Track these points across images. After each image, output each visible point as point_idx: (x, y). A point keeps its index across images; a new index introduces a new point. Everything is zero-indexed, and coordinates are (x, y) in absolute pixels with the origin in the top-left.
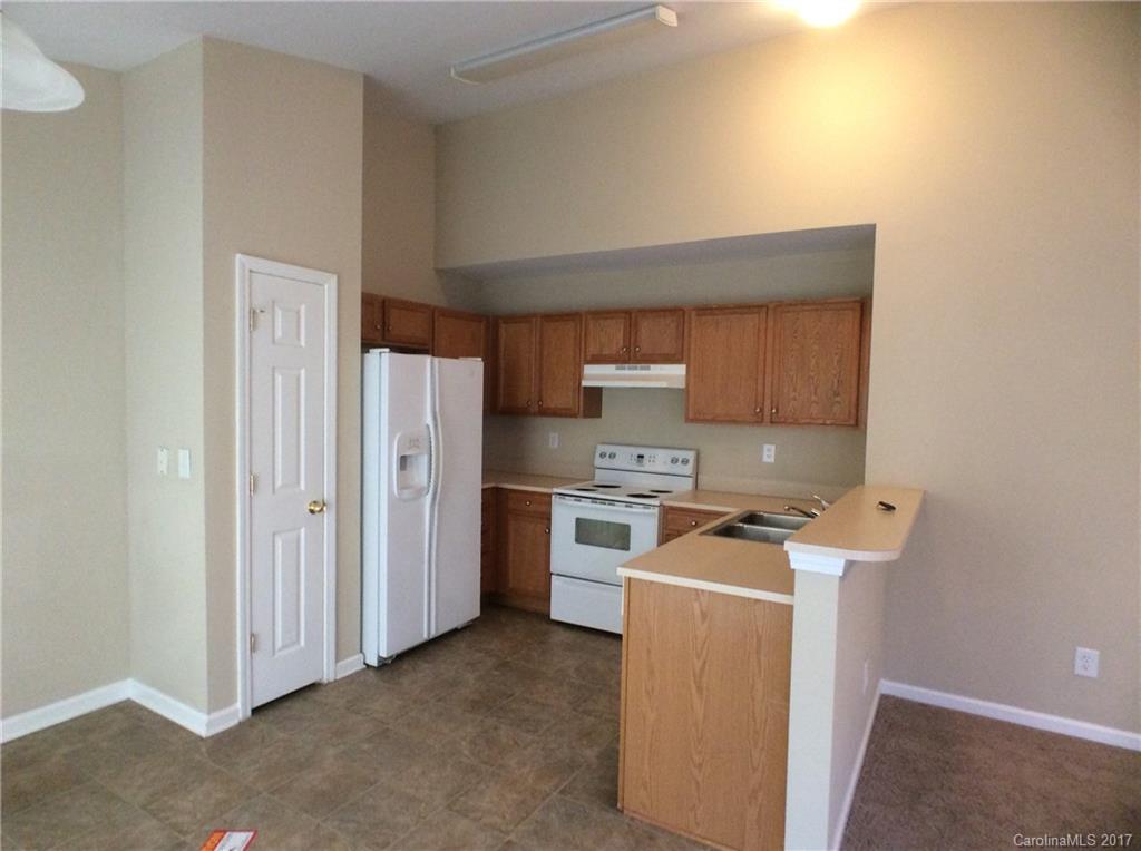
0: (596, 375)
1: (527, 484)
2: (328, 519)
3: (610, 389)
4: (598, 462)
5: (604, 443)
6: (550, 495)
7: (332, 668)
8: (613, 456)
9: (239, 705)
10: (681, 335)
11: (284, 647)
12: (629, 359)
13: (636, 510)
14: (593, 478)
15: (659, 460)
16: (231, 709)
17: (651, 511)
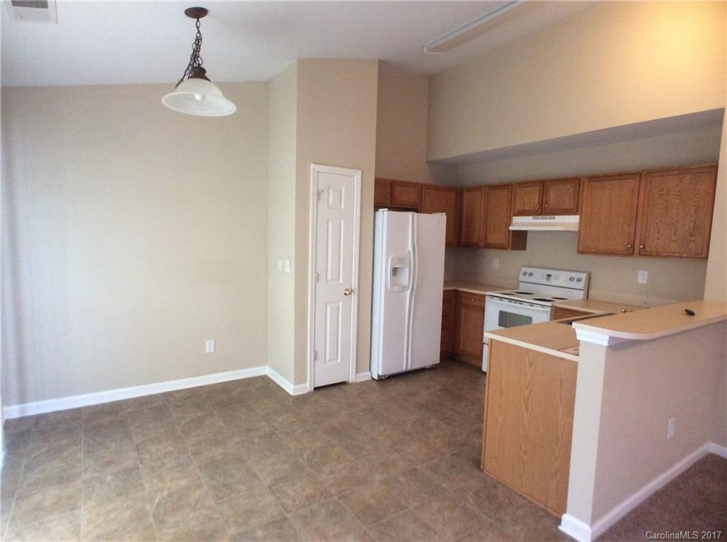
0: (520, 223)
1: (472, 289)
2: (354, 298)
3: (532, 231)
4: (522, 278)
5: (525, 266)
6: (485, 296)
7: (354, 376)
8: (531, 274)
9: (308, 384)
10: (577, 196)
11: (330, 360)
12: (542, 212)
13: (536, 308)
14: (518, 288)
15: (562, 278)
16: (304, 385)
17: (545, 309)
